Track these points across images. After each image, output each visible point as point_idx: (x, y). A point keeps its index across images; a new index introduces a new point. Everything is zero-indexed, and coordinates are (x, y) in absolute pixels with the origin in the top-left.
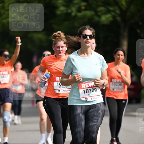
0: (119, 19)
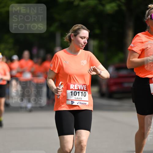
0: (124, 8)
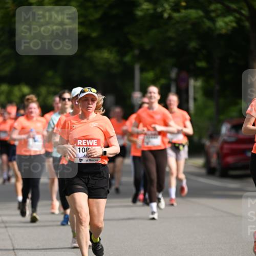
0: (247, 24)
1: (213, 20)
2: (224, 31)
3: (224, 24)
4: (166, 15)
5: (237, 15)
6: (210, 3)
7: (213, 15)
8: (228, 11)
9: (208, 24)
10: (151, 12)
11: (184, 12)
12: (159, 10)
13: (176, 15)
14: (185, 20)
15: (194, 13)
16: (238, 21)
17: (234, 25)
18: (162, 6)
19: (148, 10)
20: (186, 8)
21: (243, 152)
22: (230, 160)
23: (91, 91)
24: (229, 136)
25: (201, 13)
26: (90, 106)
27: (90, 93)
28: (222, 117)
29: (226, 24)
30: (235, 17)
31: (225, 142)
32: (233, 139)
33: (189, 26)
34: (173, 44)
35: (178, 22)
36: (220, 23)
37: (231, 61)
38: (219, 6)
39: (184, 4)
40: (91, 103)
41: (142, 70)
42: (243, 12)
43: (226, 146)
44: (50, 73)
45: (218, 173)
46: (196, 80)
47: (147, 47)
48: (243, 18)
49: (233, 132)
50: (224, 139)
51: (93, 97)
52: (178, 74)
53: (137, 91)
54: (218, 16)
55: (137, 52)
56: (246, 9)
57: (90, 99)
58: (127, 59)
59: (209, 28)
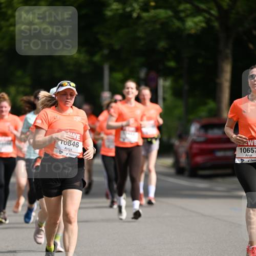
1: (182, 20)
2: (193, 31)
3: (193, 24)
4: (135, 15)
5: (207, 16)
6: (180, 3)
7: (182, 15)
8: (198, 11)
9: (177, 24)
10: (121, 11)
11: (153, 13)
12: (128, 9)
13: (145, 15)
14: (154, 20)
15: (163, 13)
16: (208, 21)
17: (203, 25)
18: (131, 5)
19: (117, 10)
20: (155, 8)
21: (212, 152)
22: (199, 159)
23: (70, 85)
24: (198, 136)
25: (170, 13)
26: (68, 101)
27: (69, 87)
28: (191, 117)
29: (196, 24)
30: (205, 17)
31: (194, 142)
32: (202, 139)
33: (158, 26)
34: (142, 43)
35: (146, 22)
36: (190, 23)
37: (200, 61)
38: (188, 6)
39: (153, 4)
40: (69, 98)
41: (112, 70)
42: (213, 12)
43: (195, 146)
44: (19, 73)
45: (187, 173)
46: (165, 80)
47: (117, 47)
48: (213, 18)
49: (202, 132)
50: (193, 139)
51: (72, 91)
52: (147, 74)
53: (107, 91)
54: (188, 16)
55: (106, 52)
56: (215, 9)
57: (69, 94)
58: (97, 58)
59: (179, 28)
